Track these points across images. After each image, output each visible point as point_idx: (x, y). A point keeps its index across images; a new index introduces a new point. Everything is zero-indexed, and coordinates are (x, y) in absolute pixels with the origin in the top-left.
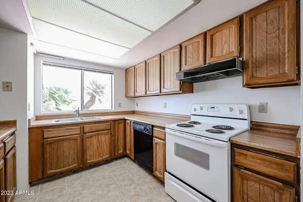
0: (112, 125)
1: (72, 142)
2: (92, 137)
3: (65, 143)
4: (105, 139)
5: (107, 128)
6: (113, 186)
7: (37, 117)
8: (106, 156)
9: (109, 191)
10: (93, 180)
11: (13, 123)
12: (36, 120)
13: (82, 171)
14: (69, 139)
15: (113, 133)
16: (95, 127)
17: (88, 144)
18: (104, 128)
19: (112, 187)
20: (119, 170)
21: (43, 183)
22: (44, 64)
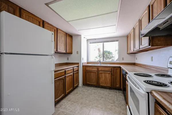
0: (113, 70)
1: (94, 73)
2: (102, 73)
3: (92, 74)
4: (108, 76)
5: (109, 71)
6: (104, 99)
7: (88, 62)
8: (109, 85)
9: (100, 100)
10: (99, 93)
11: (78, 64)
12: (87, 64)
13: (98, 87)
14: (93, 72)
15: (113, 74)
16: (103, 69)
17: (101, 76)
18: (108, 70)
19: (102, 99)
20: (112, 94)
21: (86, 86)
22: (90, 43)
